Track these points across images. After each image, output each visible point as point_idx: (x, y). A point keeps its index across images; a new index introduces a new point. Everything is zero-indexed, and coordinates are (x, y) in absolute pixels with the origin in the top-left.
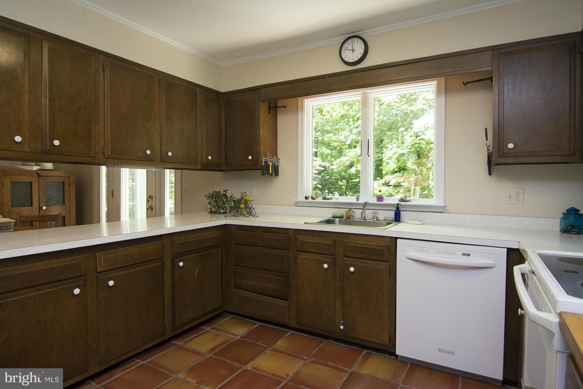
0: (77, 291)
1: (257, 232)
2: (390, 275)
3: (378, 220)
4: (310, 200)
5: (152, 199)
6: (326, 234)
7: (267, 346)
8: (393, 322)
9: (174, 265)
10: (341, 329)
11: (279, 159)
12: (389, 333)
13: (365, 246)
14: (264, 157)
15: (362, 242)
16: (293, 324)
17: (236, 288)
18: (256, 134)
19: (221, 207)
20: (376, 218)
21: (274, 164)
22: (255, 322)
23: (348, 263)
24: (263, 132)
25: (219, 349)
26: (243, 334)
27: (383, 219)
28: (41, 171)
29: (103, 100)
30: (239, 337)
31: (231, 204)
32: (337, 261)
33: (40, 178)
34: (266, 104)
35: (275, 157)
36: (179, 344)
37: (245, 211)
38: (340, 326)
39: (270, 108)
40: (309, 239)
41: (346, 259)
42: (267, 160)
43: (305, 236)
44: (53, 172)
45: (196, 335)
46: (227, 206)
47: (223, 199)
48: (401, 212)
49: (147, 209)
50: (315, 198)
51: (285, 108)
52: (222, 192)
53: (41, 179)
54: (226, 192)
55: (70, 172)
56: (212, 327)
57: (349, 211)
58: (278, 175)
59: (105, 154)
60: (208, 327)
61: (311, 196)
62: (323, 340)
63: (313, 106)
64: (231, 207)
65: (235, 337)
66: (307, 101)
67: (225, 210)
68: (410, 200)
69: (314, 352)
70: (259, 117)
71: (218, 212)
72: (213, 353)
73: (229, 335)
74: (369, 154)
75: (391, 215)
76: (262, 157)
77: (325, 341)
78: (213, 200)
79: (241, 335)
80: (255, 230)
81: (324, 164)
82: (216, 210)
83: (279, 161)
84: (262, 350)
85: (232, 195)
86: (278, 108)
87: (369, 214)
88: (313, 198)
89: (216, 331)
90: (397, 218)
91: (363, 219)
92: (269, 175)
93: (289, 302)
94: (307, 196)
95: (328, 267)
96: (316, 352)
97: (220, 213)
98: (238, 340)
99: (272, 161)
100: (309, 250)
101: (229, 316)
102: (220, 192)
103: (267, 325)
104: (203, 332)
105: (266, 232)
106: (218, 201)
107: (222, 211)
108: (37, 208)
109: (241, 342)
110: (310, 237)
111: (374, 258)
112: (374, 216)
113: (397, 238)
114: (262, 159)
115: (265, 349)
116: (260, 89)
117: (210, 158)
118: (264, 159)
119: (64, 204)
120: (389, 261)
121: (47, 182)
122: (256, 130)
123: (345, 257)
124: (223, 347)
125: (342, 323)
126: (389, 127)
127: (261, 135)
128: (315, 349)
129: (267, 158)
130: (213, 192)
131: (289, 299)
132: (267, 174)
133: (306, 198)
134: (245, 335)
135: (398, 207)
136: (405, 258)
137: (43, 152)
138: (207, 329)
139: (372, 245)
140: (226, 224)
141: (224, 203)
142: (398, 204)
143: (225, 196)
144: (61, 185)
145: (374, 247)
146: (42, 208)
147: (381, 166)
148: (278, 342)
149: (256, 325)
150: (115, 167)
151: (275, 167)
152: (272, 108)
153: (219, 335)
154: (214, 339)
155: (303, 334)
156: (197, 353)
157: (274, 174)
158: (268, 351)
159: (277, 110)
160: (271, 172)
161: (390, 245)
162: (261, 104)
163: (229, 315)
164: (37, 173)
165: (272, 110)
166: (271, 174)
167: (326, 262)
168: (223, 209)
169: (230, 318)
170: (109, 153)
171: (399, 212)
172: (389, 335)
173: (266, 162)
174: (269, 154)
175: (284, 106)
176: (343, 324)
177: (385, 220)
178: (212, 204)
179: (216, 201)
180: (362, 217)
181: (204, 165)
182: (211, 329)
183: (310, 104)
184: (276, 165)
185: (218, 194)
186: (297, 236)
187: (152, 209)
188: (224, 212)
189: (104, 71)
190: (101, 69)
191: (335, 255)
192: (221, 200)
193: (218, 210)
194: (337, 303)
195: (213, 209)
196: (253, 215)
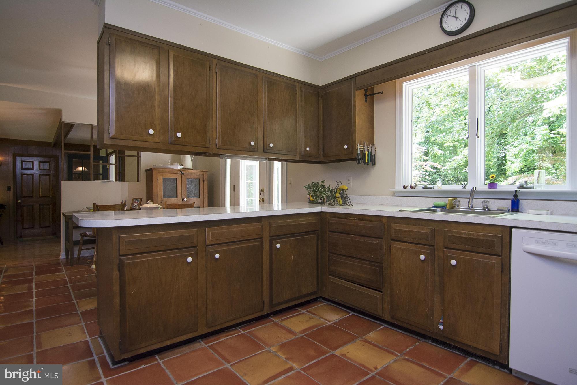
0: (190, 259)
1: (350, 219)
2: (502, 272)
3: (489, 210)
4: (409, 189)
5: (263, 192)
6: (423, 222)
7: (358, 336)
8: (506, 328)
9: (272, 246)
10: (440, 329)
11: (376, 148)
12: (500, 341)
13: (470, 236)
14: (359, 146)
15: (466, 232)
16: (387, 318)
17: (330, 275)
18: (351, 123)
19: (318, 197)
20: (487, 208)
21: (370, 153)
22: (349, 311)
23: (448, 254)
24: (360, 120)
25: (311, 331)
26: (336, 321)
27: (497, 210)
28: (183, 170)
29: (216, 98)
30: (332, 323)
31: (328, 194)
32: (436, 253)
33: (182, 175)
34: (362, 92)
35: (372, 145)
36: (276, 321)
37: (341, 200)
38: (439, 326)
39: (366, 96)
40: (404, 228)
41: (447, 250)
42: (363, 149)
43: (400, 224)
44: (192, 170)
45: (292, 315)
46: (324, 196)
47: (321, 189)
48: (520, 201)
49: (259, 201)
50: (414, 187)
51: (382, 94)
52: (320, 183)
53: (184, 176)
54: (324, 183)
55: (204, 171)
56: (306, 310)
57: (453, 200)
58: (375, 164)
59: (217, 145)
60: (303, 310)
61: (409, 186)
62: (419, 338)
63: (412, 89)
64: (328, 197)
65: (327, 322)
66: (405, 85)
67: (323, 200)
68: (534, 186)
69: (408, 350)
70: (355, 106)
71: (316, 202)
72: (305, 334)
73: (322, 319)
74: (479, 135)
75: (508, 204)
76: (358, 146)
77: (422, 340)
78: (312, 190)
79: (334, 321)
80: (348, 218)
81: (435, 165)
82: (315, 200)
83: (376, 150)
84: (353, 339)
85: (329, 186)
86: (375, 95)
87: (478, 204)
88: (411, 187)
89: (310, 314)
90: (515, 207)
91: (470, 209)
92: (365, 164)
93: (382, 293)
94: (406, 185)
95: (425, 259)
96: (410, 350)
97: (318, 203)
98: (330, 326)
99: (369, 149)
100: (404, 239)
101: (325, 303)
102: (318, 183)
103: (360, 316)
104: (299, 313)
105: (359, 220)
106: (316, 191)
107: (320, 201)
108: (180, 200)
109: (332, 328)
110: (405, 225)
111: (481, 250)
112: (484, 206)
113: (512, 227)
114: (358, 148)
115: (355, 338)
116: (355, 77)
117: (308, 149)
118: (360, 147)
119: (199, 197)
120: (502, 254)
121: (188, 179)
122: (351, 119)
123: (446, 248)
124: (315, 329)
125: (441, 322)
126: (512, 118)
127: (356, 124)
128: (409, 347)
129: (363, 147)
130: (312, 183)
131: (382, 291)
132: (363, 163)
133: (405, 187)
134: (337, 322)
135: (516, 194)
136: (523, 251)
137: (170, 142)
138: (303, 311)
139: (478, 235)
140: (322, 212)
141: (321, 193)
142: (516, 191)
143: (323, 186)
144: (198, 181)
145: (482, 238)
146: (184, 200)
147: (504, 165)
148: (370, 333)
149: (350, 314)
150: (227, 158)
151: (372, 156)
152: (368, 96)
153: (312, 318)
154: (307, 321)
155: (398, 330)
156: (290, 332)
157: (370, 163)
158: (358, 340)
159: (374, 97)
160: (367, 161)
161: (502, 236)
162: (357, 92)
163: (324, 301)
164: (181, 172)
165: (368, 98)
166: (367, 163)
167: (423, 253)
168: (321, 199)
169: (324, 304)
170: (220, 144)
171: (518, 200)
172: (500, 343)
173: (362, 151)
174: (364, 143)
175: (381, 93)
176: (443, 324)
177: (498, 210)
178: (310, 193)
179: (314, 191)
180: (469, 206)
181: (302, 156)
182: (306, 311)
183: (409, 88)
184: (372, 154)
185: (316, 184)
186: (391, 224)
187: (263, 201)
188: (322, 202)
189: (216, 73)
190: (214, 71)
191: (434, 246)
192: (319, 190)
193: (316, 200)
194: (435, 299)
195: (312, 199)
196: (349, 204)
